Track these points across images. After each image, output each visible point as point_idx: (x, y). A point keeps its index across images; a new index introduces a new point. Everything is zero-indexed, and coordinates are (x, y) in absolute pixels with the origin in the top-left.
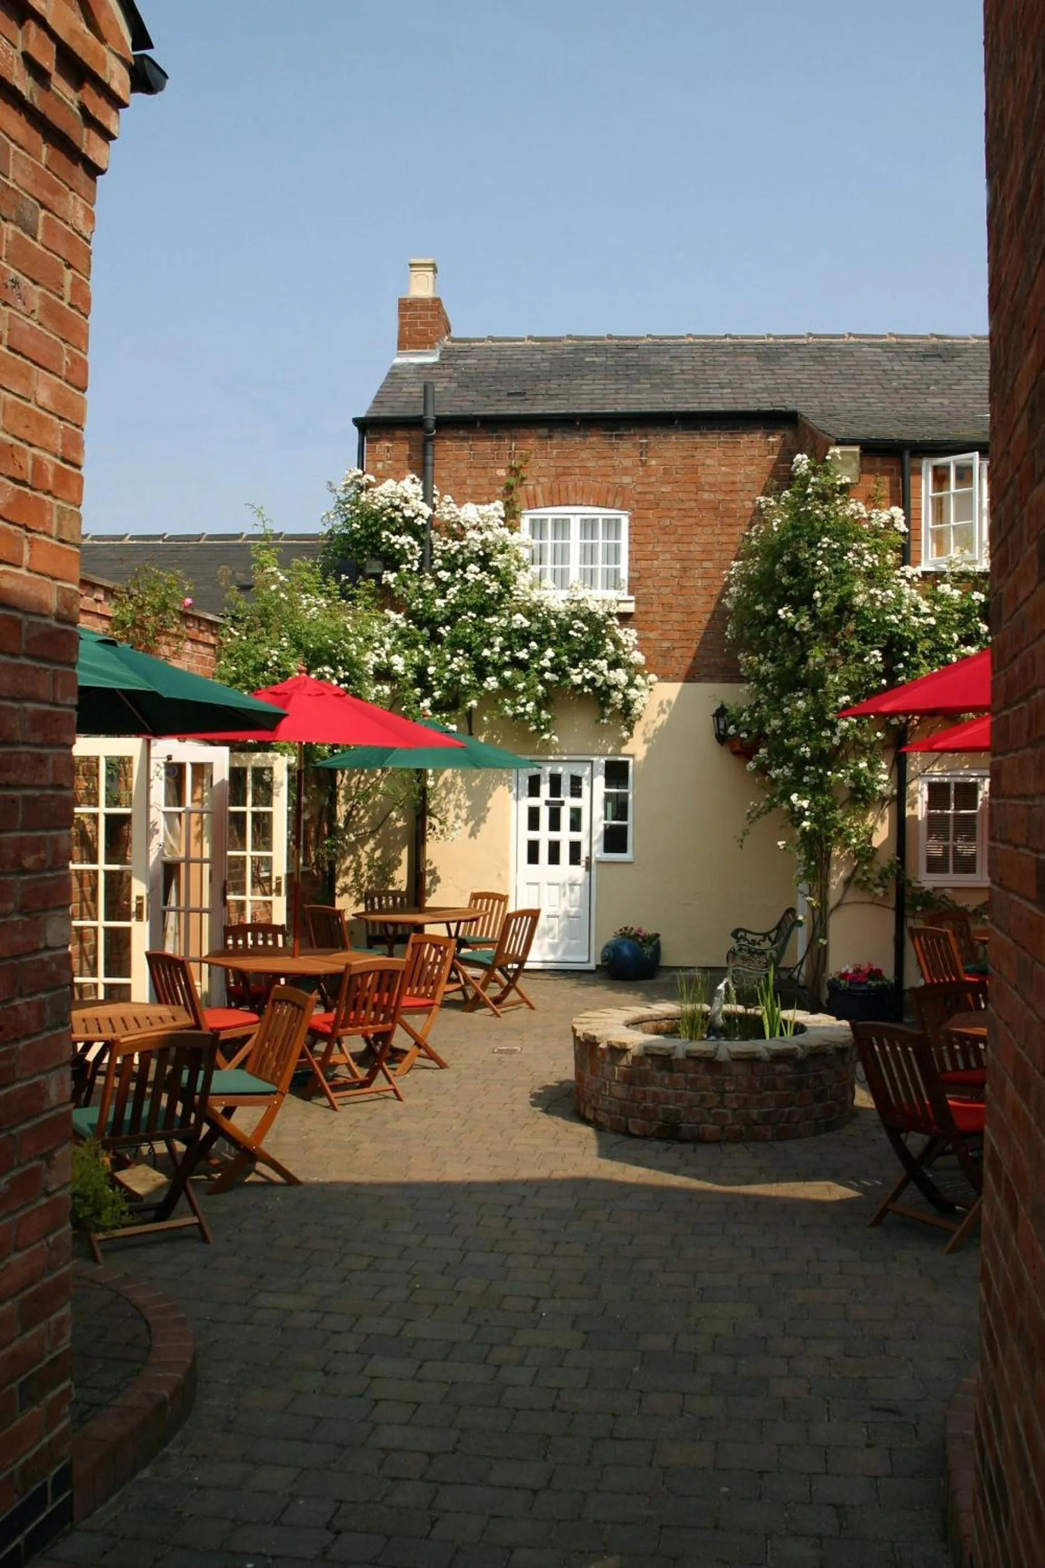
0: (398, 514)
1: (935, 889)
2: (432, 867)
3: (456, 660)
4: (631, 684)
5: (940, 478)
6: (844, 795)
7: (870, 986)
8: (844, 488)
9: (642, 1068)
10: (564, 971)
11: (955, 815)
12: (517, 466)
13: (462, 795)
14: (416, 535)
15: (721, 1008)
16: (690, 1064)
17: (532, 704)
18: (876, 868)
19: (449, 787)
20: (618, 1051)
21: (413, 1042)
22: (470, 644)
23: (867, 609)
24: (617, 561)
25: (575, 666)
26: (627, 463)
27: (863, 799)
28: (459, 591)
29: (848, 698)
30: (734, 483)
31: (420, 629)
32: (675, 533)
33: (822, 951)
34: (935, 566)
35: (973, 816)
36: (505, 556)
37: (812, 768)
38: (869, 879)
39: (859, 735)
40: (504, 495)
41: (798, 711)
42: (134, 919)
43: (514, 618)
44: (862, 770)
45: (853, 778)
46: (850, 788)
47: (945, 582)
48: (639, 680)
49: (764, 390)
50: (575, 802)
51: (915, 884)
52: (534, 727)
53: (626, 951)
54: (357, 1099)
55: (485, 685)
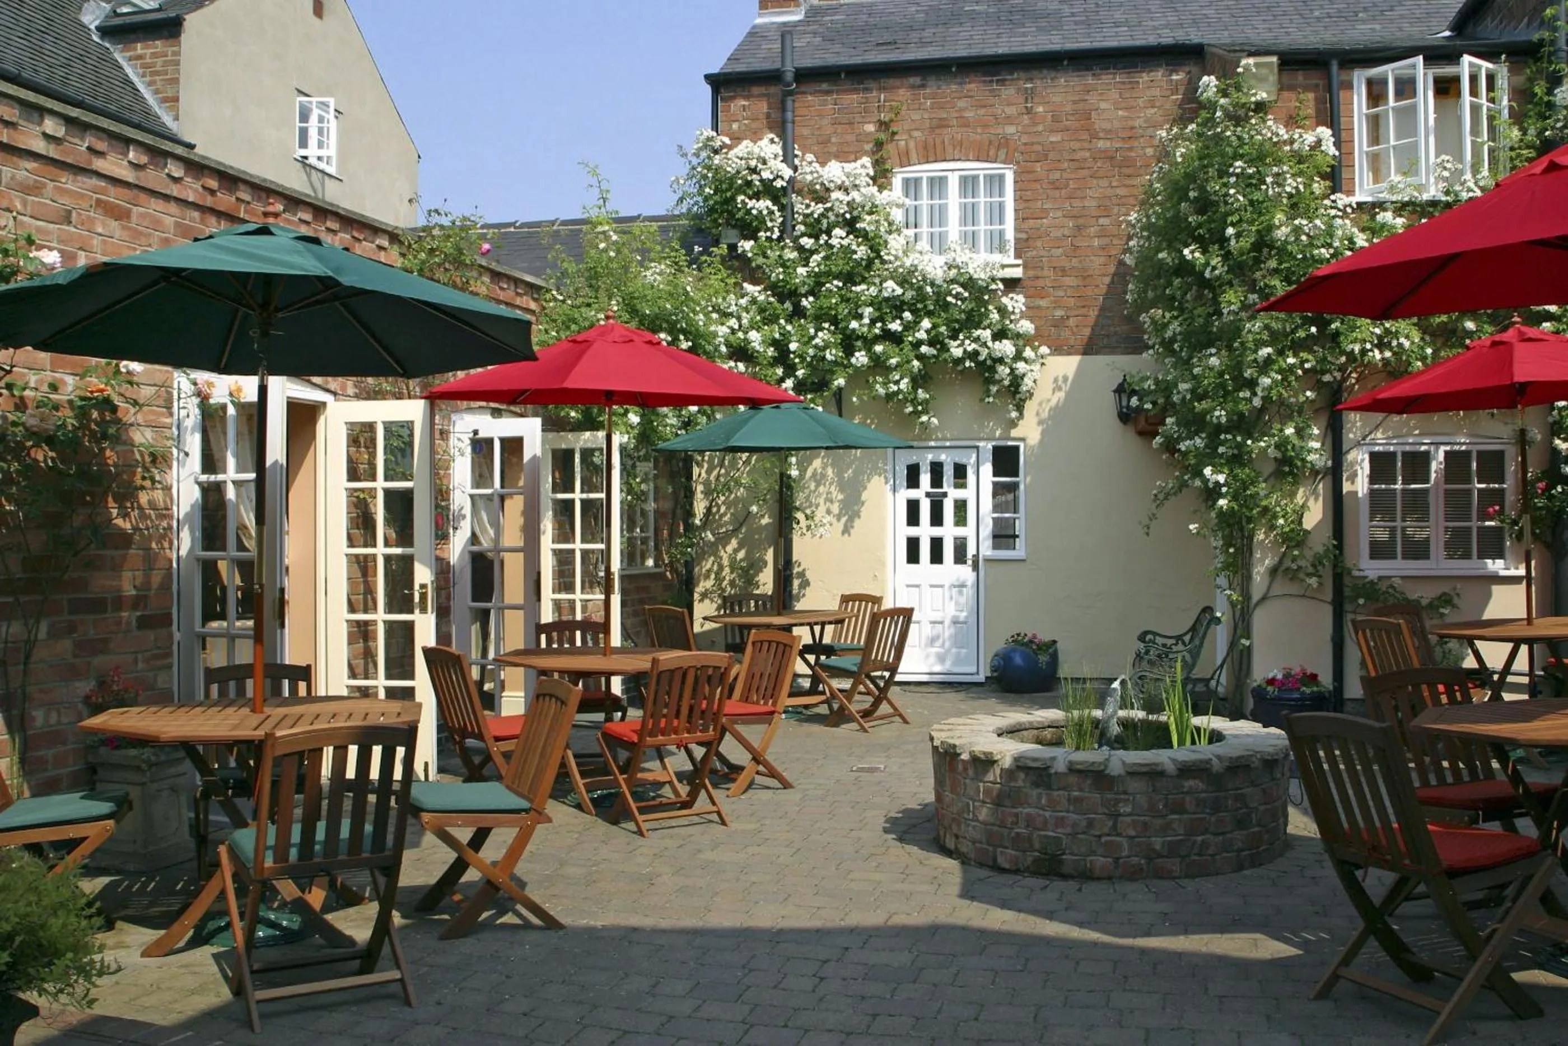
0: (754, 176)
1: (1380, 578)
2: (800, 569)
3: (820, 334)
4: (1019, 356)
5: (1376, 94)
6: (1268, 468)
7: (1303, 692)
8: (1260, 107)
9: (1012, 784)
10: (950, 684)
11: (1403, 490)
12: (887, 119)
13: (833, 488)
14: (775, 200)
15: (1115, 712)
16: (1073, 779)
17: (906, 380)
18: (1309, 554)
19: (819, 479)
20: (984, 763)
21: (750, 756)
22: (836, 315)
23: (1290, 243)
24: (1001, 222)
25: (955, 338)
26: (1011, 111)
27: (1291, 473)
28: (823, 258)
29: (1269, 350)
30: (1132, 128)
31: (782, 302)
32: (1067, 186)
33: (1245, 653)
34: (1372, 195)
35: (1426, 491)
36: (874, 217)
37: (1229, 437)
38: (1300, 568)
39: (1286, 395)
40: (874, 153)
41: (1211, 369)
42: (417, 611)
43: (885, 285)
44: (1288, 437)
45: (1277, 446)
46: (1275, 458)
47: (1385, 210)
48: (1028, 353)
49: (1166, 26)
50: (960, 494)
51: (1356, 573)
52: (911, 409)
53: (1018, 660)
54: (673, 823)
55: (853, 360)
